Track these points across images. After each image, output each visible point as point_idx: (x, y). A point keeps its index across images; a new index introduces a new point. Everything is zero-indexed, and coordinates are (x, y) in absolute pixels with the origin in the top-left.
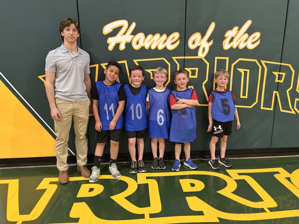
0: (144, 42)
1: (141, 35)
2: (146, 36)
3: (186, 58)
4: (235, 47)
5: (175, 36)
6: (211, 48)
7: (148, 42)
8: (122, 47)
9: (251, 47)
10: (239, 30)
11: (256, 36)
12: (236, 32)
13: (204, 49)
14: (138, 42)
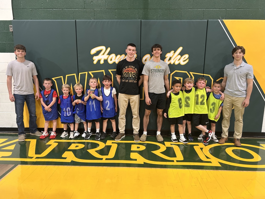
0: (115, 59)
1: (113, 55)
2: (116, 56)
4: (172, 63)
7: (118, 59)
8: (102, 62)
9: (183, 63)
10: (174, 53)
11: (186, 57)
14: (111, 59)
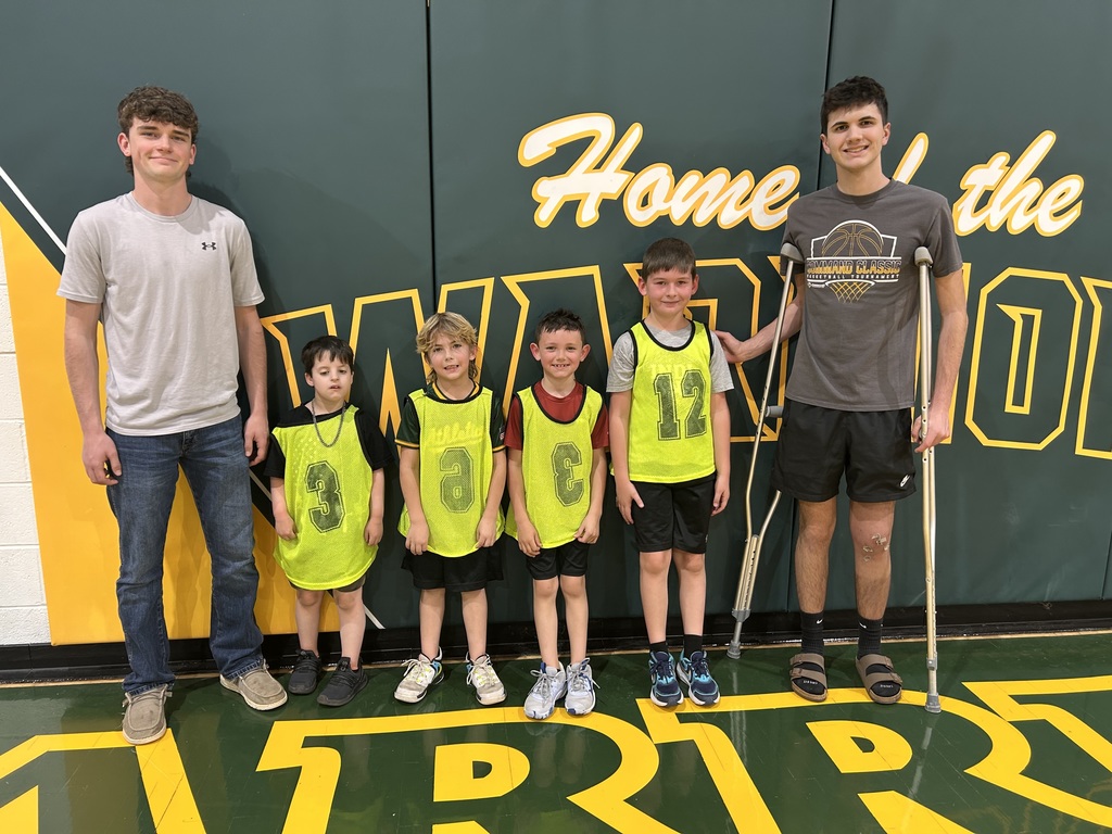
0: (669, 198)
1: (659, 173)
2: (678, 175)
4: (994, 226)
5: (784, 180)
7: (684, 199)
9: (1050, 227)
10: (1011, 164)
12: (1001, 173)
14: (647, 195)
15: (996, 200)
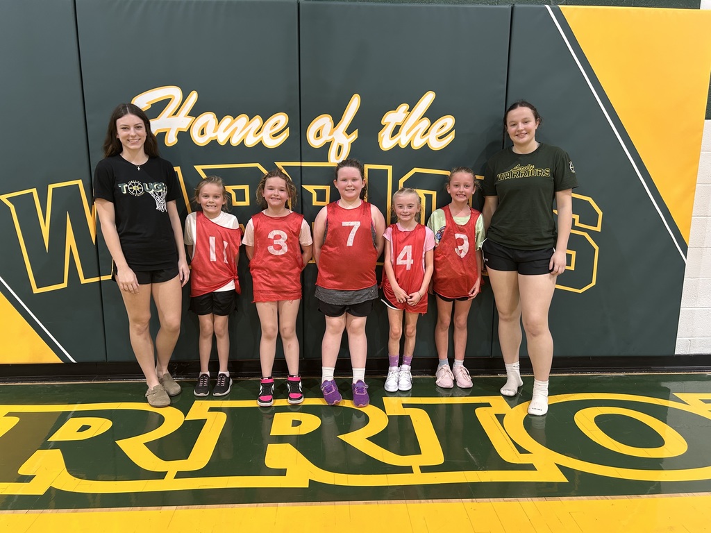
0: (215, 131)
1: (208, 118)
2: (220, 118)
3: (304, 164)
4: (403, 144)
5: (279, 121)
6: (353, 145)
7: (224, 132)
8: (171, 140)
9: (437, 145)
10: (410, 110)
11: (446, 123)
12: (405, 115)
13: (340, 148)
14: (203, 129)
15: (403, 131)
